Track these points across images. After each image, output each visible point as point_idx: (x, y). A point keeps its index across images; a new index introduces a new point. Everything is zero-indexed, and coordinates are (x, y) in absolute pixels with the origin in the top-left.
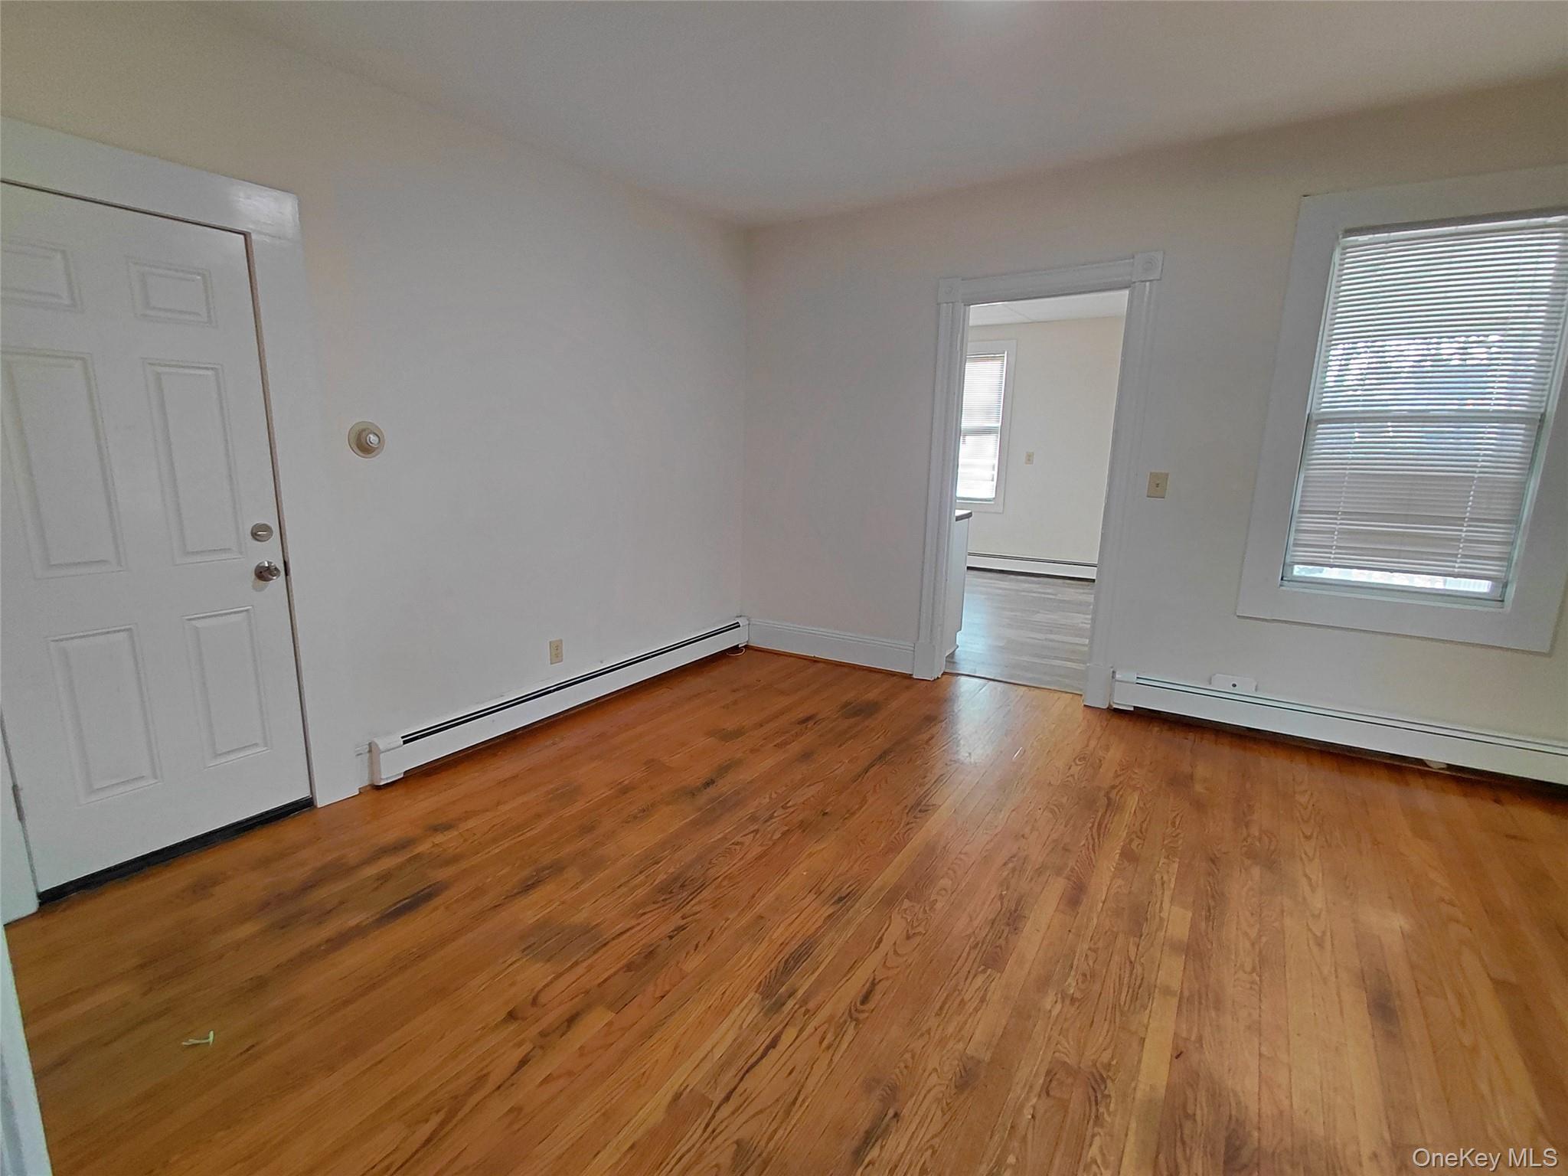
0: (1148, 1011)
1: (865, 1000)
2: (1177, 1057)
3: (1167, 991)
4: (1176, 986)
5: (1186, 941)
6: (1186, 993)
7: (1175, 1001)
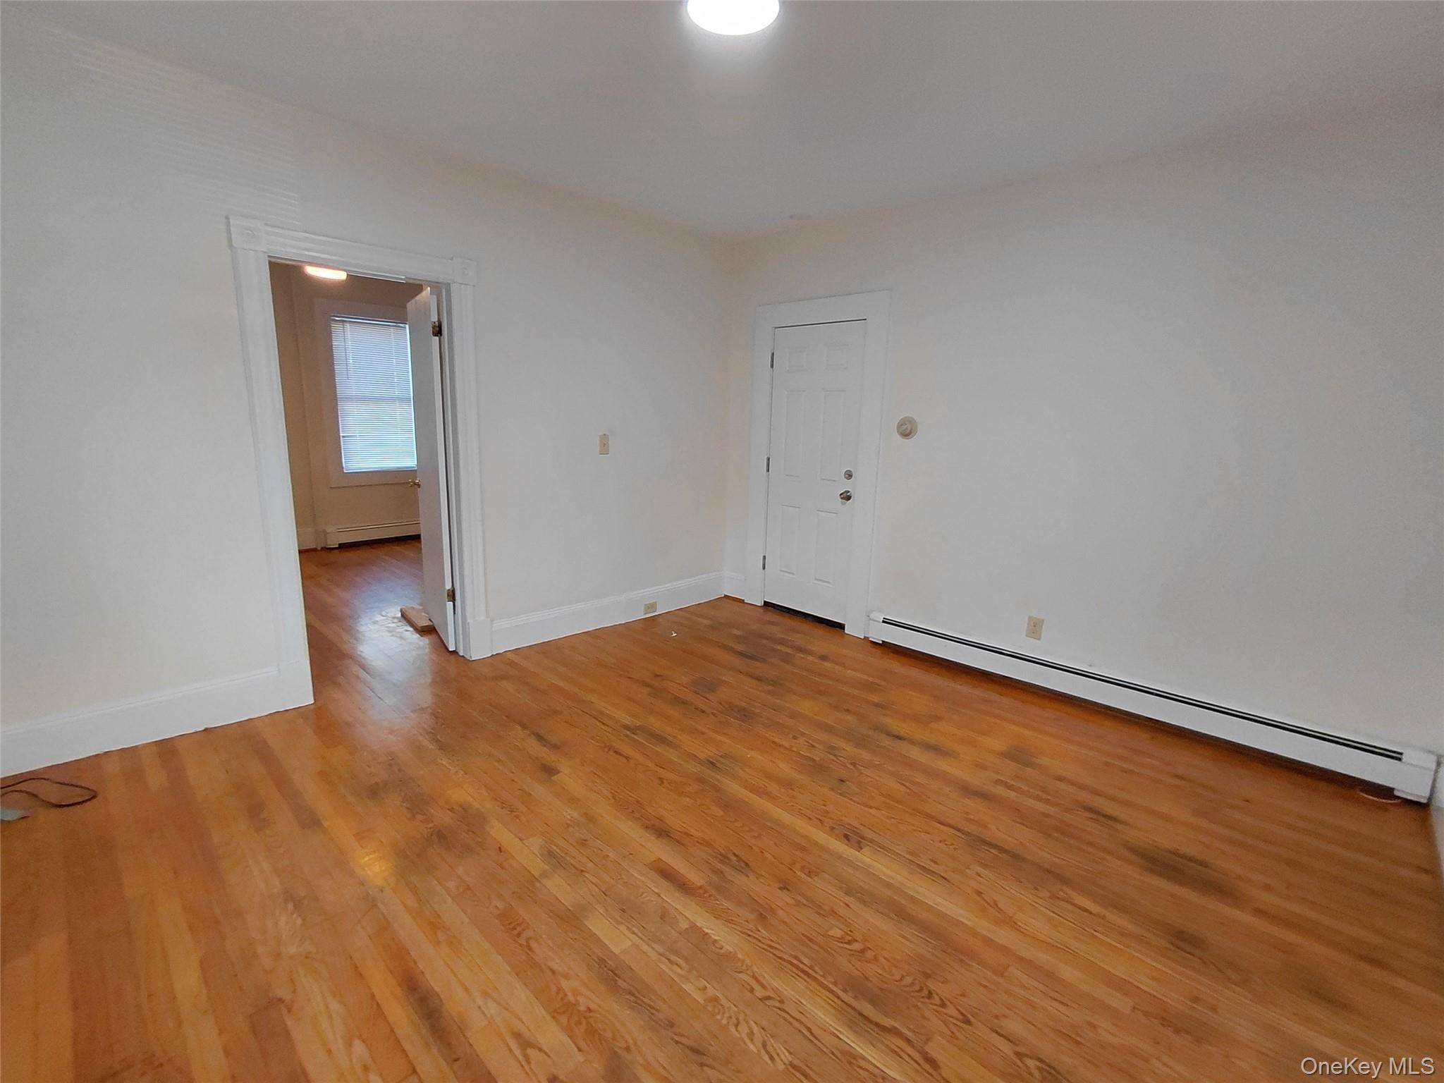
0: (538, 855)
1: (616, 752)
2: (500, 848)
3: (544, 874)
4: (545, 881)
5: (585, 921)
6: (538, 885)
7: (536, 874)
